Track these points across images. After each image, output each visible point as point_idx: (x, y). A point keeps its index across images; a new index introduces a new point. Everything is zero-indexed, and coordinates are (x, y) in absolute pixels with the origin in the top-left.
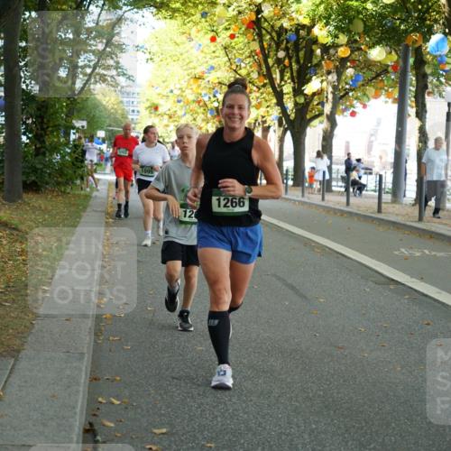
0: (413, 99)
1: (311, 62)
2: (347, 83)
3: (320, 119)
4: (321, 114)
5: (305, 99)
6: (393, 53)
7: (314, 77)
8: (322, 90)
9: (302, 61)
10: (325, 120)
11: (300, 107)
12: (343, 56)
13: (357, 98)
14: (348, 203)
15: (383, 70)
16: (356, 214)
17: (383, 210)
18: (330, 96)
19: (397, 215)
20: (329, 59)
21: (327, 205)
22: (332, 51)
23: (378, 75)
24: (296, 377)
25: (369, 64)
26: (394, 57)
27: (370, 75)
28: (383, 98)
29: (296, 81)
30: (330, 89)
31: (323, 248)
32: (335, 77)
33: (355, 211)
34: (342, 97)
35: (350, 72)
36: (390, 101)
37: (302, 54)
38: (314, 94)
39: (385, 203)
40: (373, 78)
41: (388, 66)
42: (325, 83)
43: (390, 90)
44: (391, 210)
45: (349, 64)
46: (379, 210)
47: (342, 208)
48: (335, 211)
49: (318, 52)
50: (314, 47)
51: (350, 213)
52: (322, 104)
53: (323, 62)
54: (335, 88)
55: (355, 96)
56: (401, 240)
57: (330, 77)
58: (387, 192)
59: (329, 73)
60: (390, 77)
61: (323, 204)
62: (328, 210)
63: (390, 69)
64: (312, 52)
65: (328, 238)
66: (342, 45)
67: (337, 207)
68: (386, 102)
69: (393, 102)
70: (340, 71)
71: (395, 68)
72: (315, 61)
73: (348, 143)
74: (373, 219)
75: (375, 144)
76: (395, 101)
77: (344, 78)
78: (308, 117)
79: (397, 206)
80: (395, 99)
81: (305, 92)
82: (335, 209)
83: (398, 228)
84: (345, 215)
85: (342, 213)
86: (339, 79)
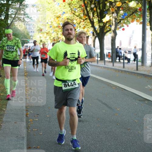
0: (148, 22)
1: (105, 9)
2: (120, 17)
3: (110, 32)
4: (110, 30)
5: (103, 24)
6: (139, 4)
7: (107, 15)
8: (110, 20)
9: (101, 8)
10: (112, 32)
11: (101, 27)
12: (119, 6)
13: (124, 23)
14: (124, 67)
15: (135, 11)
16: (128, 71)
17: (139, 69)
18: (114, 23)
19: (145, 71)
20: (113, 7)
21: (115, 68)
22: (114, 4)
23: (133, 13)
24: (112, 143)
25: (129, 9)
26: (140, 5)
27: (129, 13)
28: (135, 22)
29: (99, 17)
30: (114, 20)
31: (116, 86)
32: (116, 15)
33: (127, 70)
34: (118, 23)
35: (121, 12)
36: (138, 23)
37: (101, 5)
38: (107, 22)
39: (140, 66)
40: (131, 14)
41: (137, 9)
42: (111, 17)
43: (138, 19)
44: (142, 69)
45: (121, 9)
46: (137, 69)
47: (121, 69)
48: (119, 70)
49: (108, 4)
50: (106, 2)
51: (125, 71)
52: (110, 26)
53: (110, 9)
54: (116, 19)
55: (124, 22)
56: (147, 82)
57: (114, 15)
58: (139, 61)
59: (113, 13)
60: (138, 14)
61: (113, 67)
62: (116, 70)
63: (138, 10)
64: (105, 4)
65: (118, 82)
66: (118, 2)
67: (119, 69)
68: (137, 24)
69: (140, 24)
70: (117, 12)
71: (140, 9)
72: (107, 8)
73: (121, 41)
74: (135, 73)
75: (132, 41)
76: (141, 23)
77: (119, 15)
78: (105, 31)
79: (144, 67)
80: (140, 22)
81: (103, 21)
82: (118, 70)
83: (145, 77)
84: (123, 72)
85: (122, 71)
86: (117, 15)
